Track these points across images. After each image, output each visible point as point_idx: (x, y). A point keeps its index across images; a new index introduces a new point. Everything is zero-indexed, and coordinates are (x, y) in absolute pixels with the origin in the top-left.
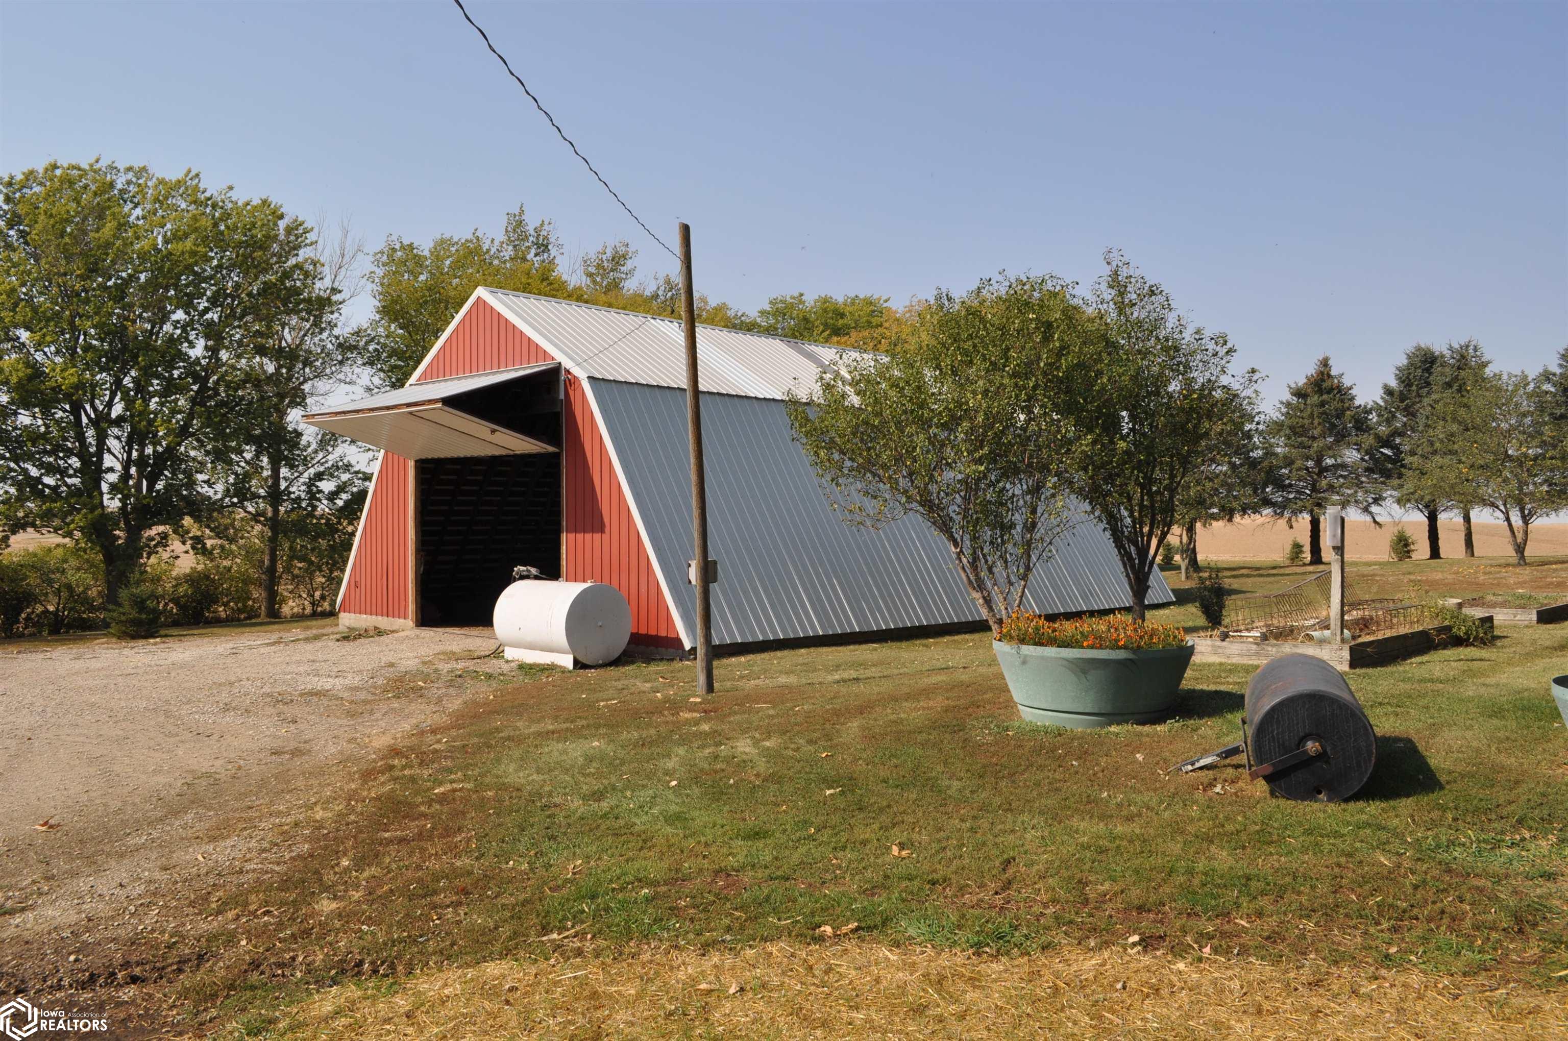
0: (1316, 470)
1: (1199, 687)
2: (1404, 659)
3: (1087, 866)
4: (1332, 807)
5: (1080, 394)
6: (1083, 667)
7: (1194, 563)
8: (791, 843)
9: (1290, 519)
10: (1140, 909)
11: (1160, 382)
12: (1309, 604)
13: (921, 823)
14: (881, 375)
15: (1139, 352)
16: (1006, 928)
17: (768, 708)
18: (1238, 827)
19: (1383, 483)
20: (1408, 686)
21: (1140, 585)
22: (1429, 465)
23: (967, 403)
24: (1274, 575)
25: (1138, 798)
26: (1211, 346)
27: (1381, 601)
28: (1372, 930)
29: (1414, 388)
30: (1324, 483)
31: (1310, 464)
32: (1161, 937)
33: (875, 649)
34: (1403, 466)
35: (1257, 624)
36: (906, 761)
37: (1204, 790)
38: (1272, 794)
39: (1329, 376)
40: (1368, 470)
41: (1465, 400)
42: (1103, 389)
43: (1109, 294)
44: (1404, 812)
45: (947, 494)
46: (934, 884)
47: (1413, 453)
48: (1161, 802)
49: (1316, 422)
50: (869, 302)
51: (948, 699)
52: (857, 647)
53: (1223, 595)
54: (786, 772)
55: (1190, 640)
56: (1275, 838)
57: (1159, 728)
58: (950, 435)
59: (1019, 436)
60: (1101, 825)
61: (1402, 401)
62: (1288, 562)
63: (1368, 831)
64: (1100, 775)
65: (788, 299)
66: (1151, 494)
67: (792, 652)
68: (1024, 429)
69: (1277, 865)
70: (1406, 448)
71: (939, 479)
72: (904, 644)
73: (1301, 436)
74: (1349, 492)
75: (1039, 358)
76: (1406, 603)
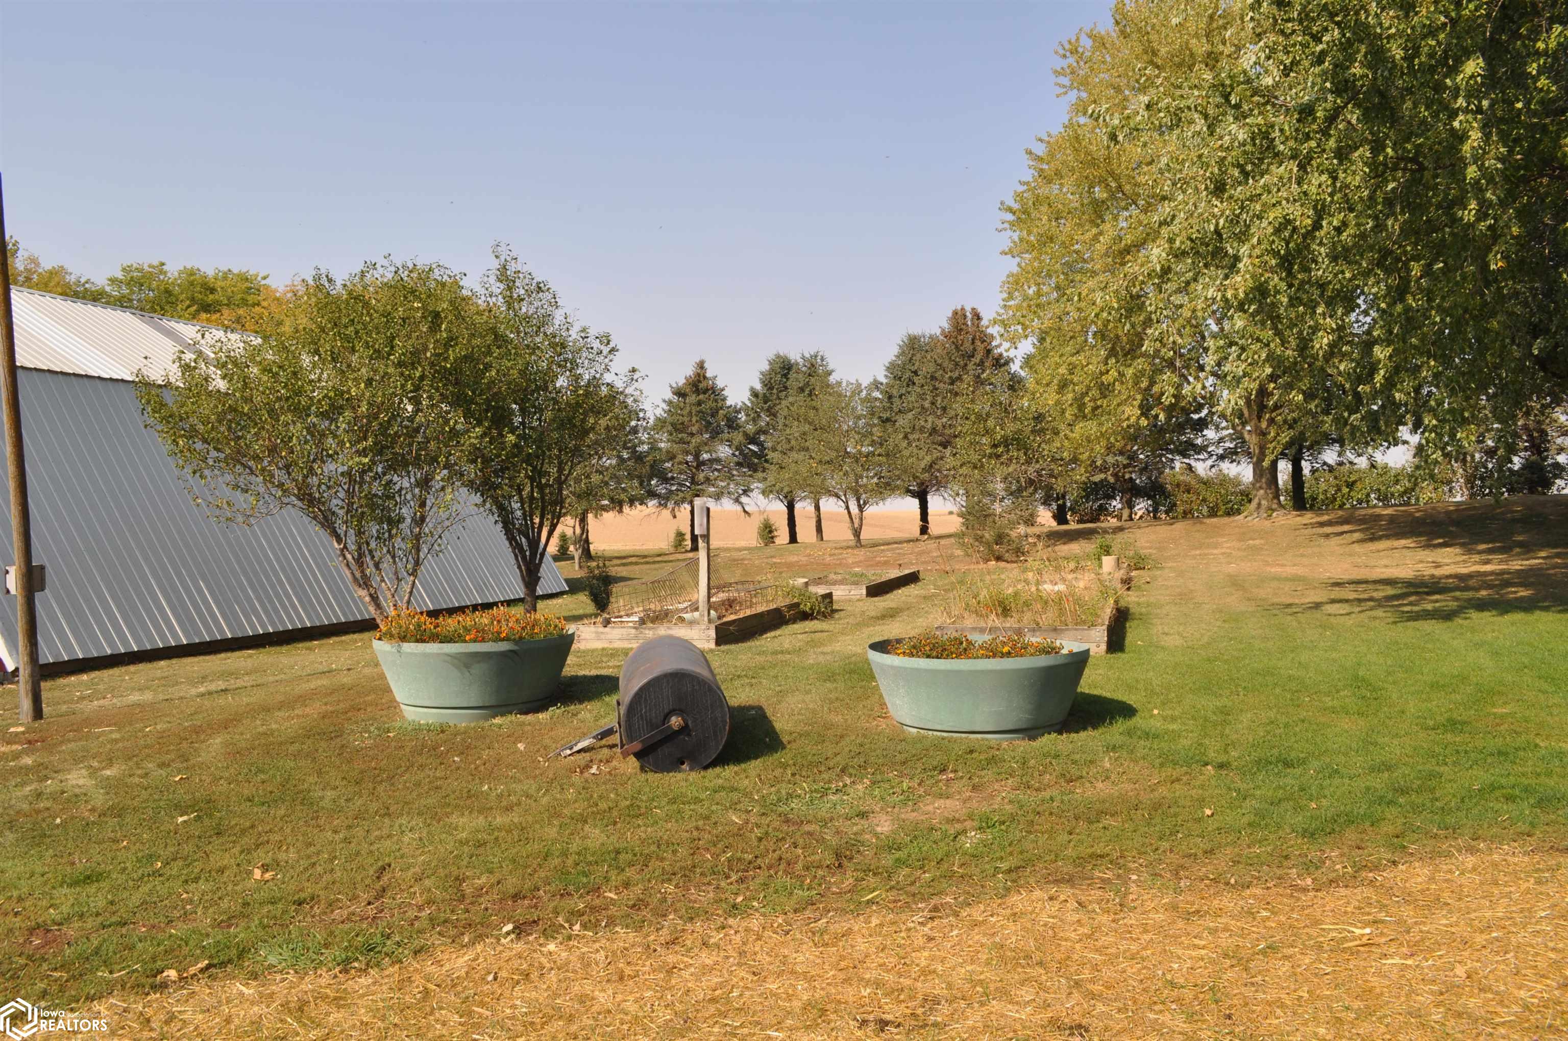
0: (695, 464)
1: (582, 673)
2: (761, 634)
3: (465, 863)
4: (694, 776)
5: (468, 386)
6: (467, 661)
7: (587, 554)
8: (131, 883)
9: (673, 510)
10: (516, 897)
11: (548, 377)
12: (682, 587)
13: (289, 840)
14: (252, 358)
15: (528, 346)
16: (378, 939)
17: (111, 732)
18: (611, 805)
19: (750, 476)
20: (761, 659)
21: (531, 575)
22: (787, 460)
23: (349, 392)
24: (658, 562)
25: (518, 787)
26: (596, 344)
27: (743, 583)
28: (723, 884)
29: (775, 391)
30: (701, 476)
31: (690, 458)
32: (534, 922)
33: (250, 656)
34: (766, 461)
35: (636, 610)
36: (274, 776)
37: (581, 772)
38: (642, 769)
39: (705, 377)
40: (739, 464)
41: (814, 403)
42: (492, 382)
43: (497, 288)
44: (753, 773)
45: (329, 488)
46: (300, 904)
47: (774, 449)
48: (540, 789)
49: (694, 419)
50: (244, 278)
51: (326, 704)
52: (229, 654)
53: (610, 583)
54: (130, 802)
55: (571, 628)
56: (643, 810)
57: (541, 716)
58: (331, 424)
59: (407, 427)
60: (481, 818)
61: (765, 403)
62: (672, 550)
63: (723, 794)
64: (482, 768)
65: (146, 267)
66: (541, 488)
67: (149, 666)
68: (411, 419)
69: (643, 836)
70: (769, 445)
71: (319, 471)
72: (284, 649)
73: (681, 432)
74: (723, 484)
75: (426, 349)
76: (764, 584)
